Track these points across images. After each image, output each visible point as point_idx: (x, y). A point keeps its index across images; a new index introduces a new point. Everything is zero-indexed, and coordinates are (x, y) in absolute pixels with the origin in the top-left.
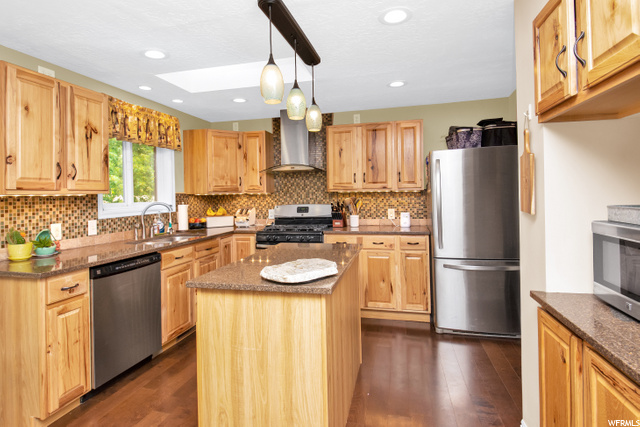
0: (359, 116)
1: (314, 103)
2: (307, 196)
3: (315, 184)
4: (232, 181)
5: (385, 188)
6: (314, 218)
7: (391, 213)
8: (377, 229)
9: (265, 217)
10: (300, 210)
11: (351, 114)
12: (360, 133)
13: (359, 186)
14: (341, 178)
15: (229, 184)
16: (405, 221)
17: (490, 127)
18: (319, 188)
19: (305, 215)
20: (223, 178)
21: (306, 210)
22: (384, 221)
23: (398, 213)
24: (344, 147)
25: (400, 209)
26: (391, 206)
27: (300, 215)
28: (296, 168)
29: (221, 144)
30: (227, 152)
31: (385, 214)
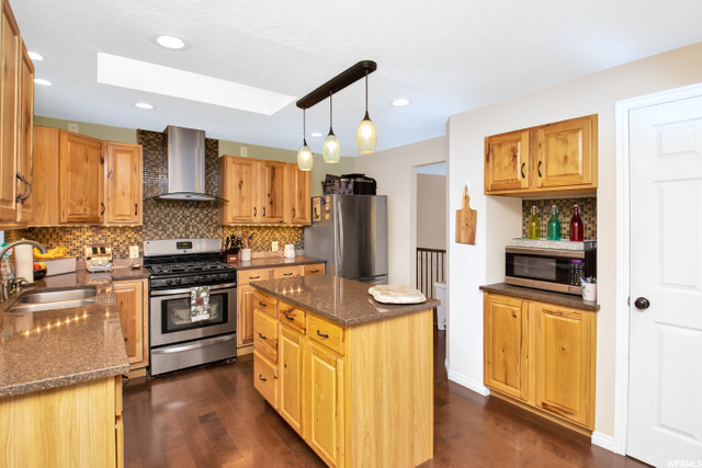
0: (245, 148)
1: (305, 144)
2: (186, 229)
3: (197, 216)
4: (92, 209)
5: (281, 222)
6: (198, 254)
7: (275, 245)
8: (262, 263)
9: (125, 256)
10: (180, 246)
11: (238, 145)
12: (259, 168)
13: (258, 220)
14: (240, 211)
15: (88, 212)
17: (359, 180)
18: (202, 220)
19: (189, 251)
20: (81, 203)
21: (190, 245)
22: (269, 254)
23: (281, 246)
24: (244, 180)
25: (283, 242)
26: (275, 240)
27: (181, 252)
28: (194, 197)
29: (80, 154)
30: (87, 166)
31: (269, 248)
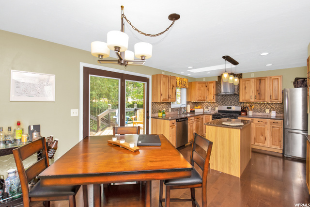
0: (253, 74)
2: (231, 103)
3: (234, 99)
4: (203, 98)
5: (264, 101)
8: (261, 117)
9: (214, 110)
10: (228, 108)
11: (250, 73)
12: (254, 81)
13: (253, 100)
14: (245, 97)
16: (273, 114)
18: (236, 100)
19: (230, 110)
21: (230, 108)
22: (264, 114)
23: (270, 111)
24: (247, 86)
26: (267, 108)
27: (228, 110)
28: (227, 94)
29: (200, 86)
30: (202, 88)
31: (264, 111)
